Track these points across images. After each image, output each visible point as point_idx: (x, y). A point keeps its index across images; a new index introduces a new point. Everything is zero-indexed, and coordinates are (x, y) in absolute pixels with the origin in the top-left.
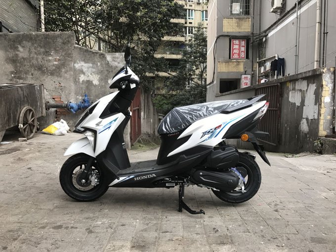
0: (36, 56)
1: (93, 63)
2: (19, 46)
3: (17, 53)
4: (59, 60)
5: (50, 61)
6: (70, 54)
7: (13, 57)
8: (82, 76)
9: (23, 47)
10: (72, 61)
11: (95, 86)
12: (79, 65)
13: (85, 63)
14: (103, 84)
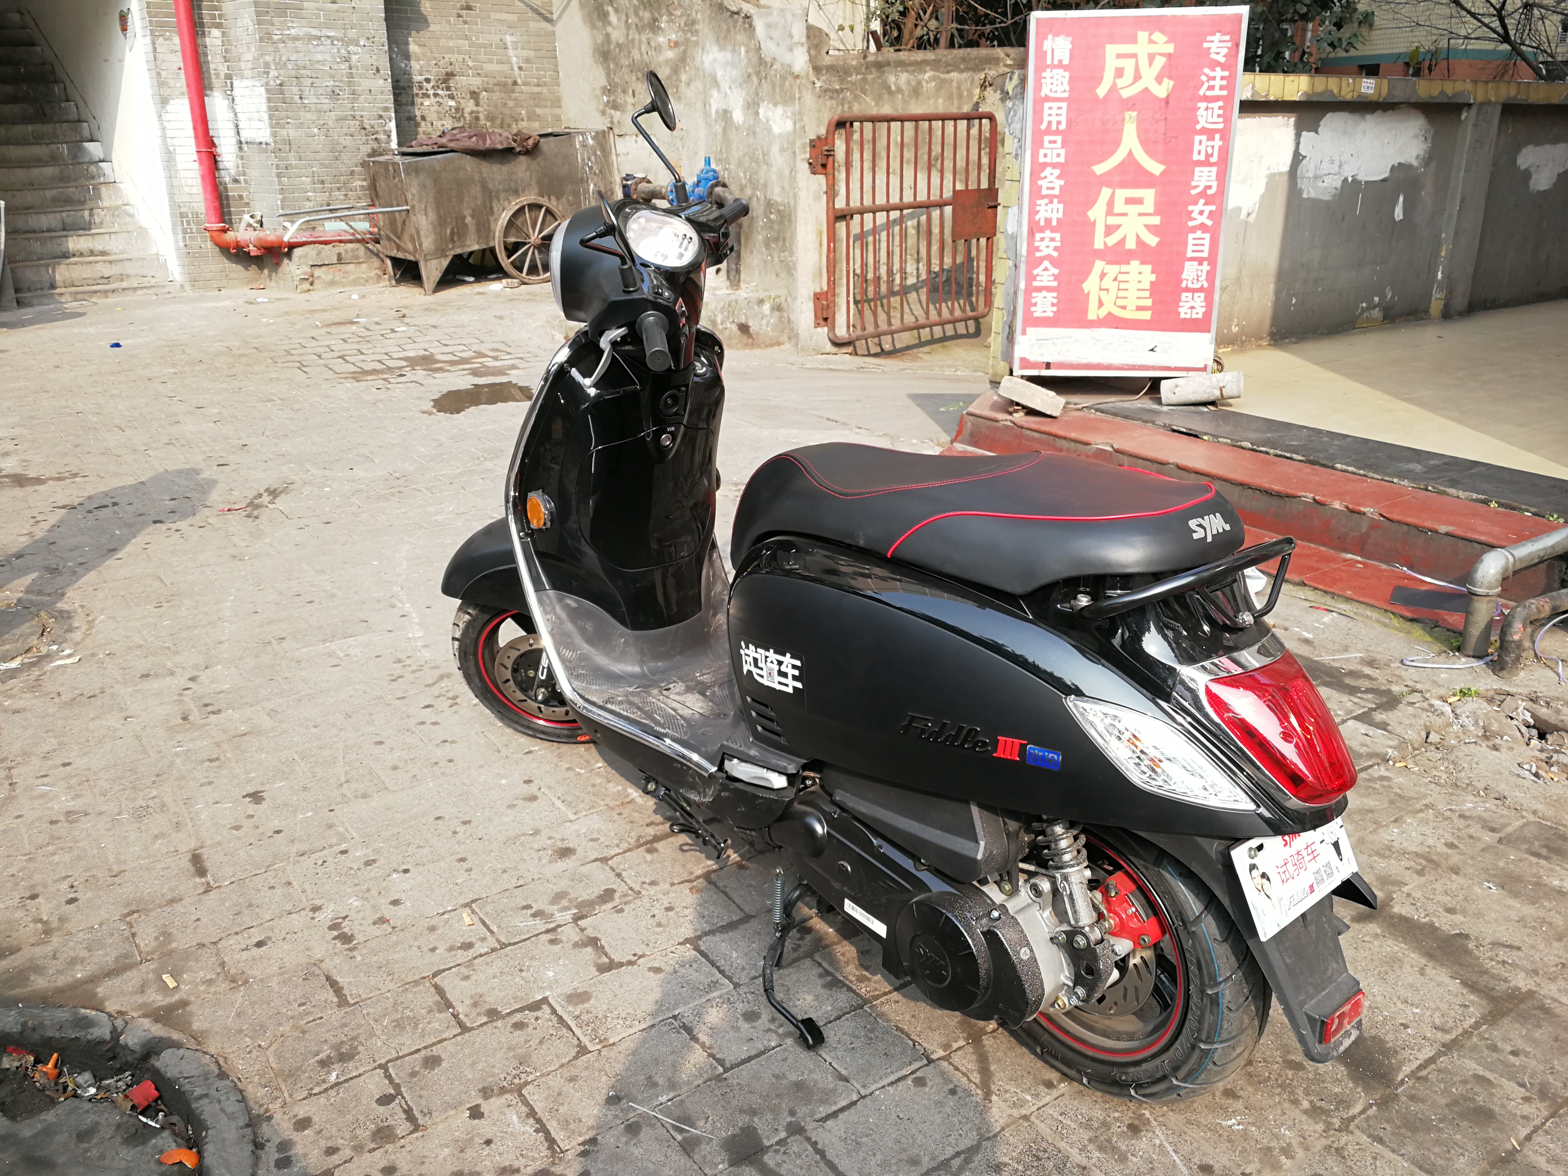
0: (637, 36)
1: (734, 51)
2: (610, 9)
3: (609, 29)
4: (676, 44)
5: (658, 49)
6: (694, 22)
7: (603, 44)
8: (715, 93)
9: (616, 10)
10: (697, 44)
11: (737, 128)
12: (711, 56)
13: (722, 48)
14: (751, 122)
